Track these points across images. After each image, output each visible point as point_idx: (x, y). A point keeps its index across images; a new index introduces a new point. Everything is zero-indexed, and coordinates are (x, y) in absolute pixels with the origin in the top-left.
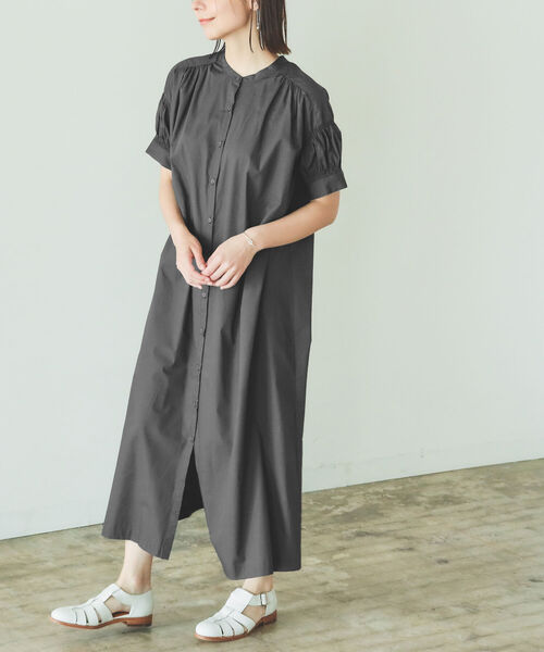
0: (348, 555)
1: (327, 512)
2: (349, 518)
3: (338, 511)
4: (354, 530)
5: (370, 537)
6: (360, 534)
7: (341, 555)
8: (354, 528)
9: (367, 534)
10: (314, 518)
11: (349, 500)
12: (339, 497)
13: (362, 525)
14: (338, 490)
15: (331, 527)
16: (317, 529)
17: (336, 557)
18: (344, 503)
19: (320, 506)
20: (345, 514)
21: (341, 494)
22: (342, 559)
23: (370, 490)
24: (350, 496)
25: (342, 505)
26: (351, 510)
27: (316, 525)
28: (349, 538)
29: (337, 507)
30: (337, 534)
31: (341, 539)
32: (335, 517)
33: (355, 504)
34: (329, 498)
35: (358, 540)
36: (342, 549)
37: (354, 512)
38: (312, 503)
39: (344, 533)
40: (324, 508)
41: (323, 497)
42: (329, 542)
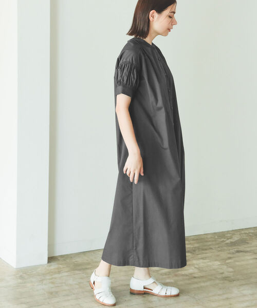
0: (232, 261)
1: (223, 241)
2: (233, 244)
3: (228, 241)
4: (236, 250)
5: (243, 253)
6: (238, 252)
7: (230, 261)
9: (241, 251)
10: (218, 244)
11: (233, 236)
12: (229, 235)
13: (239, 247)
14: (228, 232)
15: (225, 248)
16: (219, 249)
17: (227, 261)
18: (231, 238)
20: (231, 243)
21: (230, 234)
23: (243, 232)
24: (234, 234)
25: (230, 238)
26: (234, 241)
27: (219, 247)
28: (233, 253)
29: (228, 239)
30: (228, 251)
31: (229, 253)
32: (226, 243)
33: (236, 238)
34: (224, 236)
35: (238, 254)
36: (230, 258)
38: (216, 237)
39: (231, 251)
40: (222, 240)
41: (222, 235)
42: (224, 255)
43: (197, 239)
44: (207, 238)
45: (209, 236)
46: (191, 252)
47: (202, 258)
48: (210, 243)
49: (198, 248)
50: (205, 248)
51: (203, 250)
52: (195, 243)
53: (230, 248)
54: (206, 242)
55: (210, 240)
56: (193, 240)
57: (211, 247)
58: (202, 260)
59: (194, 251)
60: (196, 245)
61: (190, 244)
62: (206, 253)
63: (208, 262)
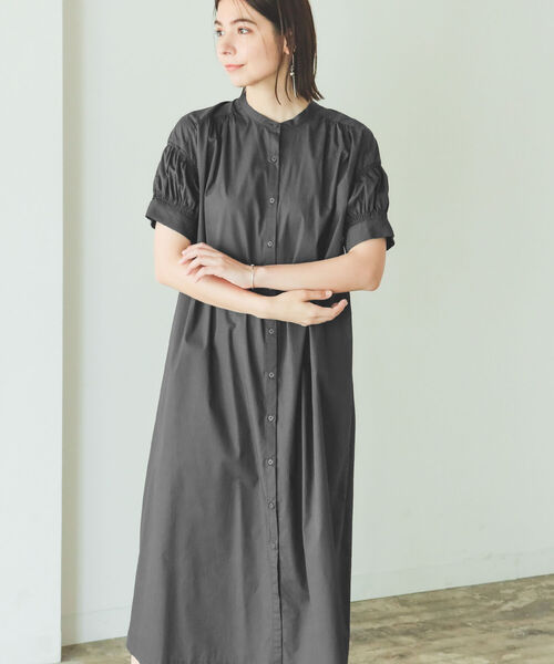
0: (518, 656)
1: (495, 607)
2: (520, 614)
3: (507, 607)
4: (526, 628)
5: (544, 636)
6: (532, 633)
7: (511, 656)
8: (525, 625)
9: (541, 632)
10: (481, 614)
11: (520, 595)
12: (510, 591)
13: (535, 622)
14: (506, 584)
15: (500, 624)
16: (485, 626)
17: (505, 657)
18: (514, 598)
19: (487, 601)
20: (515, 610)
21: (510, 588)
22: (512, 660)
23: (543, 584)
24: (520, 590)
25: (511, 600)
26: (522, 605)
27: (483, 622)
28: (520, 637)
29: (506, 601)
30: (507, 632)
31: (511, 637)
32: (503, 612)
33: (526, 599)
34: (498, 591)
35: (530, 638)
36: (512, 649)
37: (525, 607)
38: (478, 597)
39: (513, 630)
40: (493, 602)
41: (491, 591)
42: (497, 641)
43: (429, 602)
44: (453, 598)
45: (459, 595)
46: (415, 635)
47: (443, 650)
48: (462, 611)
49: (433, 625)
50: (451, 623)
51: (444, 628)
52: (422, 612)
53: (511, 623)
54: (453, 608)
55: (461, 603)
56: (419, 604)
57: (465, 620)
58: (441, 654)
59: (423, 630)
60: (427, 617)
61: (412, 613)
62: (452, 637)
63: (456, 659)
